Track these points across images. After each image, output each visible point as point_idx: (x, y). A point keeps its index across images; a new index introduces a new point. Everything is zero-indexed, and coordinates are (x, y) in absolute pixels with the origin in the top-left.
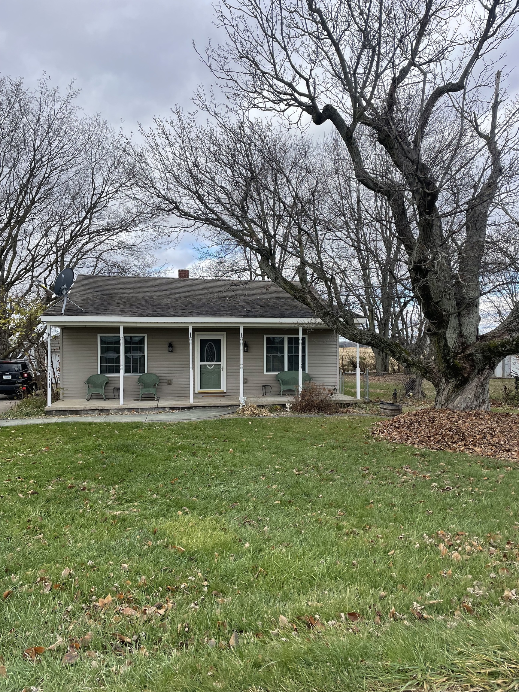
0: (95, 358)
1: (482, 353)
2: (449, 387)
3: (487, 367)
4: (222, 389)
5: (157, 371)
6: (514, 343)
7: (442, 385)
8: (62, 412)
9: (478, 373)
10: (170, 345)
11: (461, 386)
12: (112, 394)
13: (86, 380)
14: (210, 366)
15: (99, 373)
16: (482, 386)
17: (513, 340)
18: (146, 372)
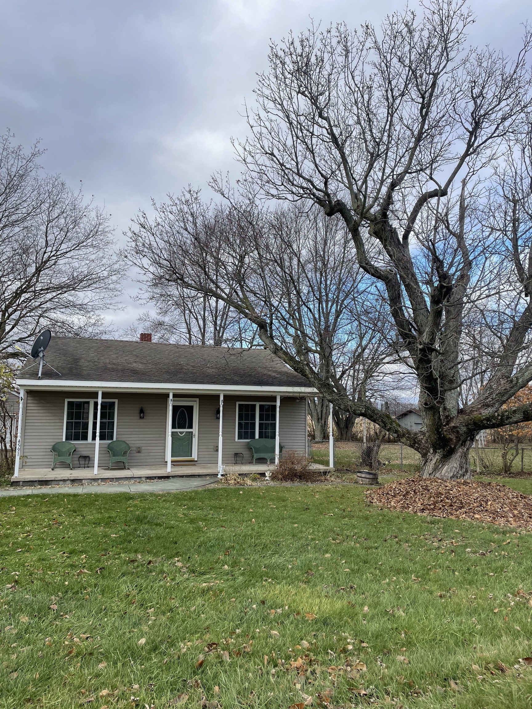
0: (61, 424)
1: (466, 426)
2: (437, 457)
3: (469, 439)
4: (193, 457)
5: (125, 438)
6: (500, 417)
7: (430, 455)
8: (30, 483)
9: (462, 445)
10: (142, 411)
11: (448, 456)
12: (78, 462)
13: (51, 447)
14: (181, 433)
15: (64, 440)
16: (465, 455)
17: (498, 415)
18: (115, 439)
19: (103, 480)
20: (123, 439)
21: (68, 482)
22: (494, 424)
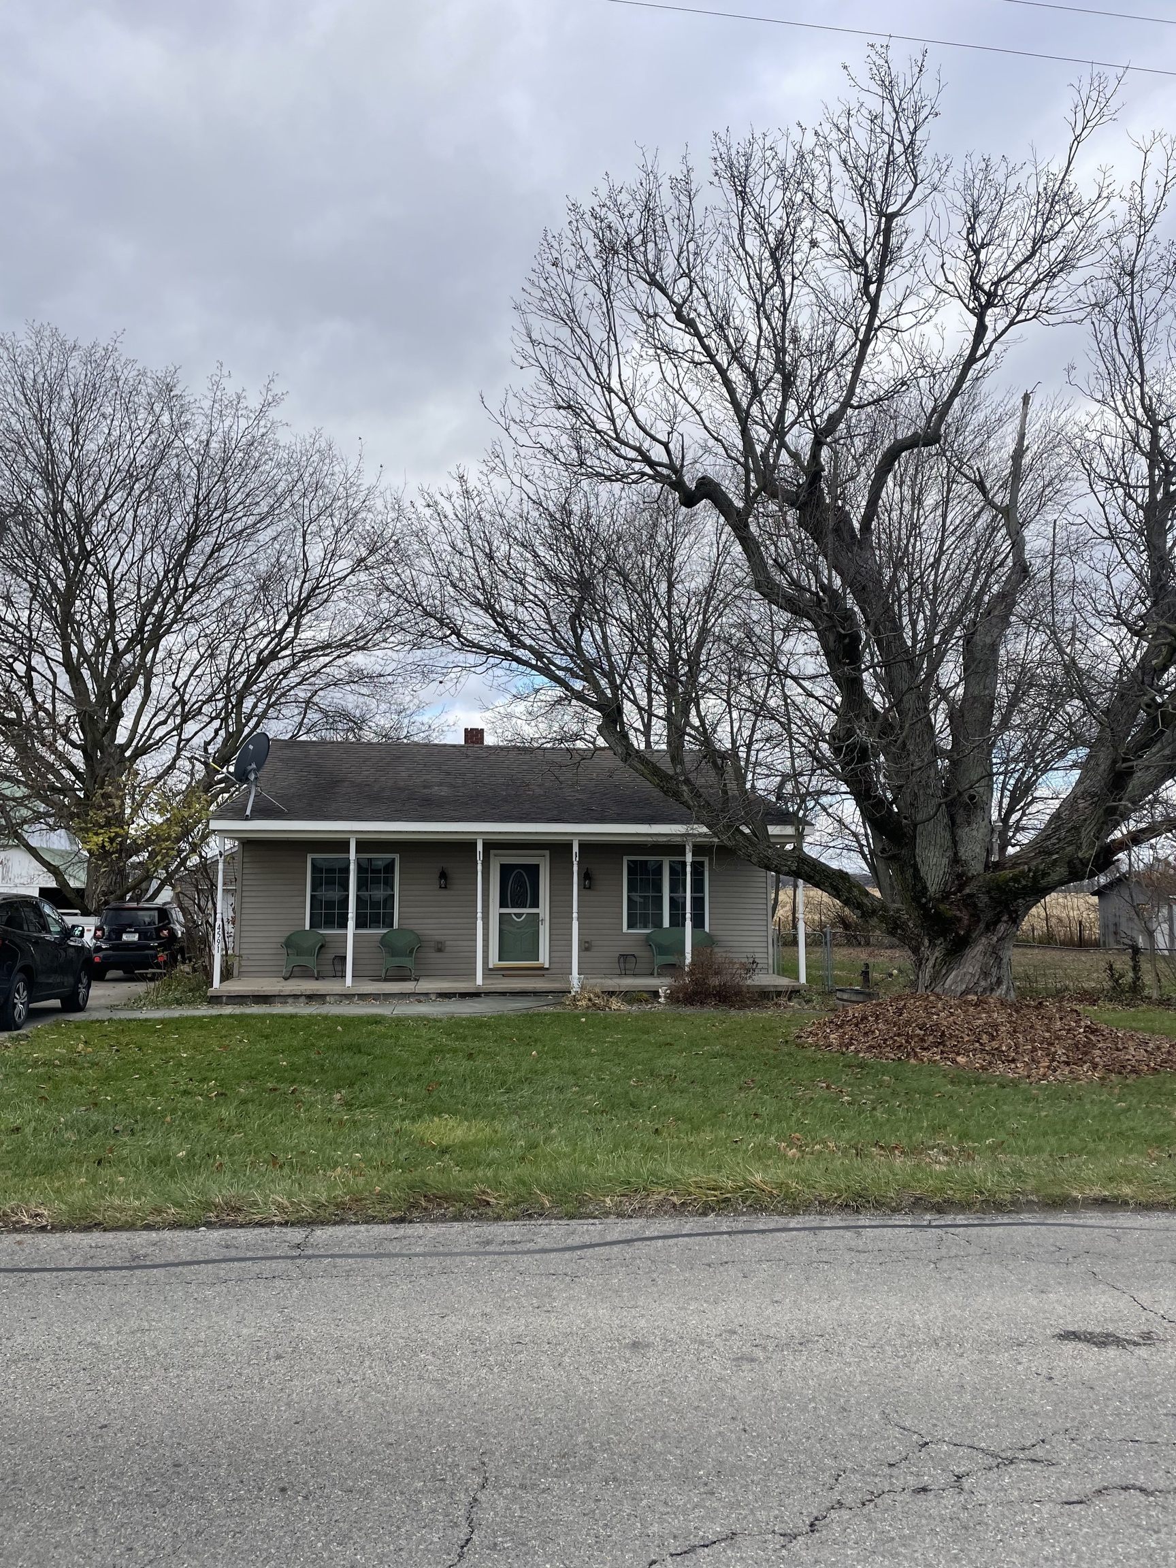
0: (301, 899)
1: (988, 892)
2: (937, 954)
4: (541, 961)
5: (414, 924)
6: (1030, 874)
7: (925, 950)
8: (240, 999)
9: (986, 930)
10: (443, 875)
11: (956, 952)
12: (331, 968)
13: (283, 940)
14: (519, 915)
15: (307, 928)
16: (995, 953)
18: (396, 926)
19: (363, 997)
20: (411, 927)
21: (302, 999)
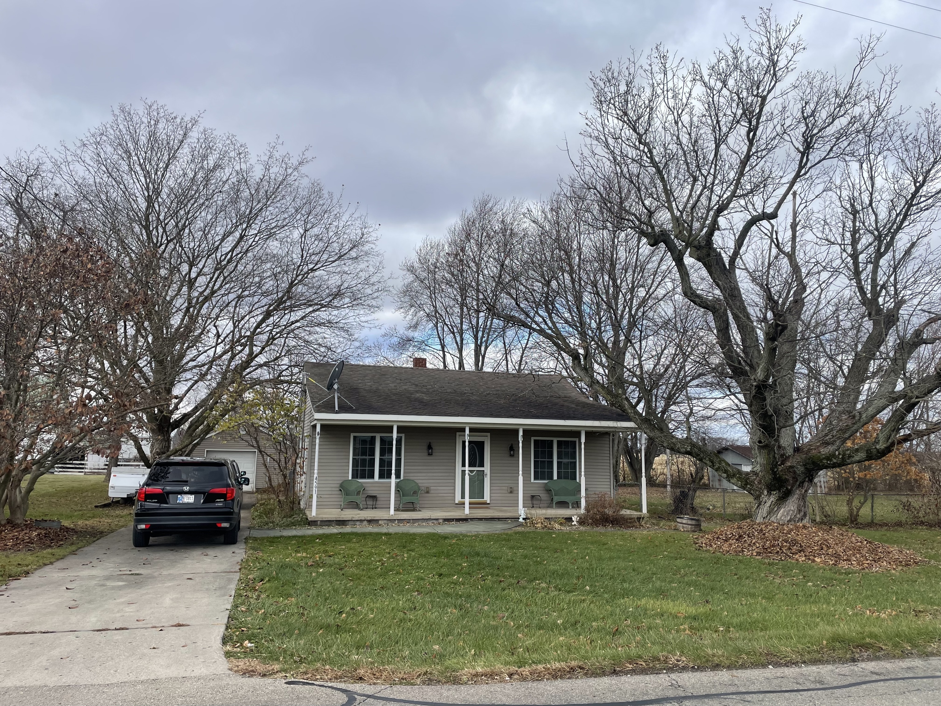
0: (346, 461)
1: (804, 465)
2: (772, 499)
3: (807, 479)
4: (485, 499)
5: (412, 477)
6: (841, 456)
7: (764, 498)
9: (799, 485)
10: (430, 447)
11: (784, 498)
12: (365, 503)
13: (338, 486)
14: (472, 472)
15: (350, 478)
16: (803, 497)
17: (839, 454)
18: (402, 478)
19: (400, 521)
21: (365, 522)
22: (834, 463)
